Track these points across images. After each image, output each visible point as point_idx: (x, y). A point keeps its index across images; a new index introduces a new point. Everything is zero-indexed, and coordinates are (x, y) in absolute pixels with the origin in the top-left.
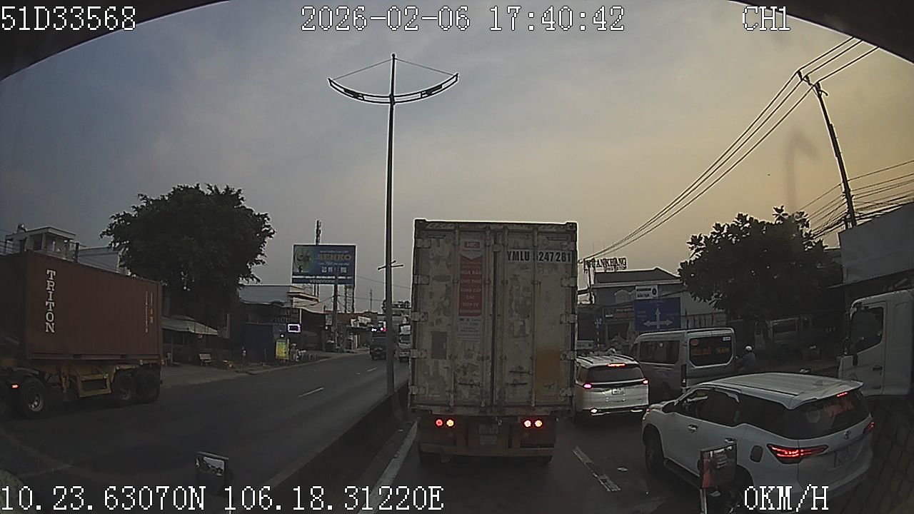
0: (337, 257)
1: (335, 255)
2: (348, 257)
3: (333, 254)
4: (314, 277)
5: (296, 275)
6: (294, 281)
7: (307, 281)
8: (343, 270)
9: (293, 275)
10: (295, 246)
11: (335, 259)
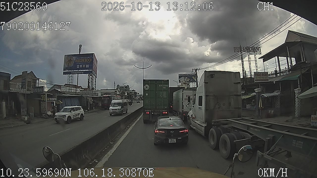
0: (85, 60)
1: (84, 59)
2: (90, 60)
3: (83, 59)
4: (73, 71)
5: (65, 70)
6: (64, 73)
7: (70, 73)
8: (87, 66)
9: (64, 70)
10: (65, 55)
11: (84, 61)
